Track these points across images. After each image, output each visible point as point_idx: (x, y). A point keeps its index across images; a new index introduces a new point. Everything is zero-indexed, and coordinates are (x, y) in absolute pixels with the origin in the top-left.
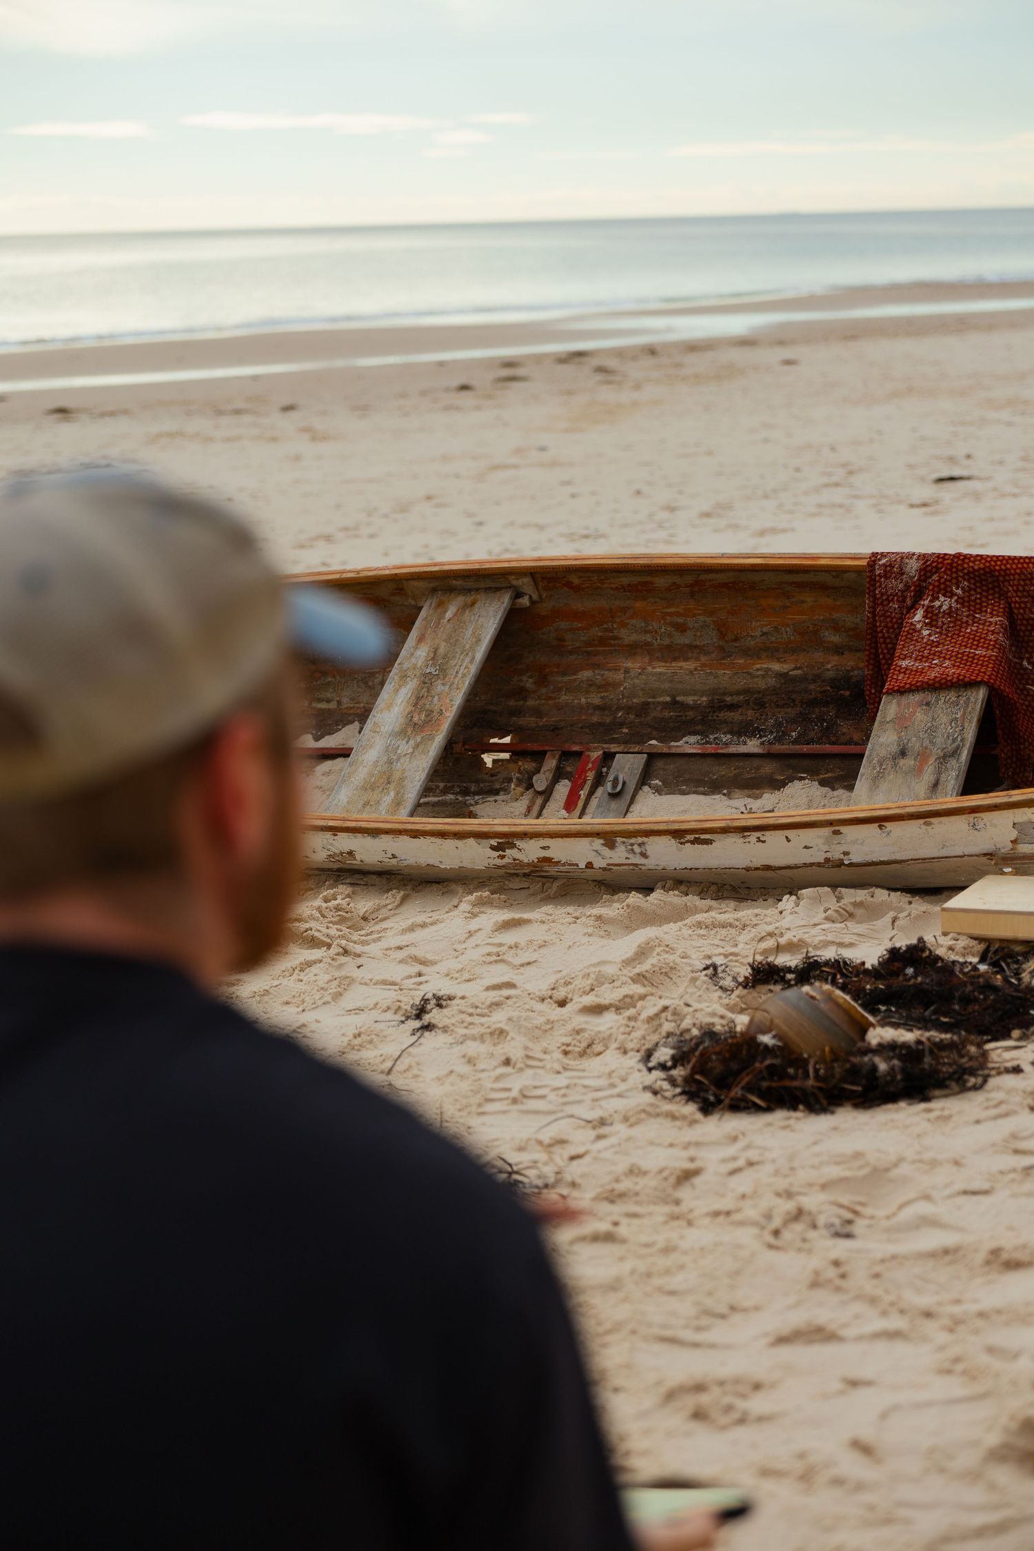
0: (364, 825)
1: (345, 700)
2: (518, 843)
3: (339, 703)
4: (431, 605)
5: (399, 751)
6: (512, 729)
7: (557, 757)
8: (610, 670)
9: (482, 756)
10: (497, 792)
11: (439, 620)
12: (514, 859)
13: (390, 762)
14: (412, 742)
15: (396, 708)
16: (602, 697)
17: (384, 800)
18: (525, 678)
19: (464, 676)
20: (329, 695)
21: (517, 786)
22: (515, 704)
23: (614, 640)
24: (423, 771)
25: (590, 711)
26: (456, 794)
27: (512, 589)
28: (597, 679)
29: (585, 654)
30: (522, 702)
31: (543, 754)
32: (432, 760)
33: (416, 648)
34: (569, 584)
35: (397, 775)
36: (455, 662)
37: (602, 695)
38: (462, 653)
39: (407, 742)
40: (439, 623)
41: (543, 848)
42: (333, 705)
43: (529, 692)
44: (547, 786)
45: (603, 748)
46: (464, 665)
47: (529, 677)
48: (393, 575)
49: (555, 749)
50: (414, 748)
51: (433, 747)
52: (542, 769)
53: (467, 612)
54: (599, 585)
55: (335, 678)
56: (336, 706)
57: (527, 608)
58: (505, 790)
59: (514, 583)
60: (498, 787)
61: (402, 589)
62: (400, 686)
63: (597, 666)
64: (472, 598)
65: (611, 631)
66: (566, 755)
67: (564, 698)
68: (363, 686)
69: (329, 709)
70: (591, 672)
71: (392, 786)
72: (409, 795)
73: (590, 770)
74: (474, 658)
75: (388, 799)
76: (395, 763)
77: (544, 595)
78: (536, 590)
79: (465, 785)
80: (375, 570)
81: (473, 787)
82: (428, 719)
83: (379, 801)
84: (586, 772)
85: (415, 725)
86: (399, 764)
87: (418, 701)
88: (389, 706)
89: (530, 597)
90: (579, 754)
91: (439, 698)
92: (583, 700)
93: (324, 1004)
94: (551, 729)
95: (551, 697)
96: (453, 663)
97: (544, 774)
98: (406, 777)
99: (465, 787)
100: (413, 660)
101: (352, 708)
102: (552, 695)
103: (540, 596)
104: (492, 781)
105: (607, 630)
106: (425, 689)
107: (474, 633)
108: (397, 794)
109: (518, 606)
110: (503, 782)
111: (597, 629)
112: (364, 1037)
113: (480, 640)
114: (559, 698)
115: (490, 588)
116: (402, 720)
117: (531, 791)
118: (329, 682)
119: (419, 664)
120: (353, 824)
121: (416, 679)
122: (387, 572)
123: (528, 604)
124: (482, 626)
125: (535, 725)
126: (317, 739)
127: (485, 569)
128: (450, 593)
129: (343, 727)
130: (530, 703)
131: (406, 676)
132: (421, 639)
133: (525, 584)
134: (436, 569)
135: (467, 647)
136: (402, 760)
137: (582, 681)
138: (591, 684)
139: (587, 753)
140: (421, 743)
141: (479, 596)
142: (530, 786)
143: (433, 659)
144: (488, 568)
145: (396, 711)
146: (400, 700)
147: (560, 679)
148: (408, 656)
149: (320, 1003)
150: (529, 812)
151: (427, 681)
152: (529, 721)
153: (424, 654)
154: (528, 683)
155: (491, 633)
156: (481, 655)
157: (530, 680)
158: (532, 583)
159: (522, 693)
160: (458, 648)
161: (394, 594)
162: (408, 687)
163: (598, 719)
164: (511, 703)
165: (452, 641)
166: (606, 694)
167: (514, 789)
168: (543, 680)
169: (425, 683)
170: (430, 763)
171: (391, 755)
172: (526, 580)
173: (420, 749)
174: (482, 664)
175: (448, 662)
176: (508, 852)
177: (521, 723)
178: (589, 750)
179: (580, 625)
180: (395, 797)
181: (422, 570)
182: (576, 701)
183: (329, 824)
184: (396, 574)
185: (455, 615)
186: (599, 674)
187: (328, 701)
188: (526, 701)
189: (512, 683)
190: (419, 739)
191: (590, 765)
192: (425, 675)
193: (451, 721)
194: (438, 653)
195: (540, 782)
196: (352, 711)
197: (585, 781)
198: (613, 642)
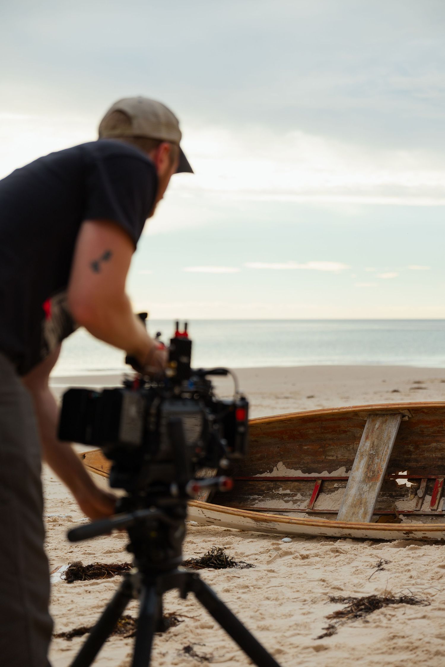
0: (354, 526)
1: (339, 456)
2: (414, 532)
3: (337, 457)
4: (369, 421)
5: (364, 490)
6: (407, 468)
7: (426, 481)
8: (443, 443)
9: (396, 480)
10: (403, 496)
11: (373, 429)
12: (413, 537)
13: (360, 495)
14: (368, 486)
15: (361, 470)
16: (441, 454)
17: (360, 512)
18: (410, 446)
19: (385, 455)
20: (332, 454)
21: (411, 494)
22: (407, 457)
23: (444, 431)
24: (374, 498)
25: (437, 460)
26: (388, 496)
27: (401, 414)
28: (438, 447)
29: (433, 437)
30: (410, 456)
31: (420, 479)
32: (377, 494)
33: (365, 442)
34: (423, 412)
35: (364, 501)
36: (382, 448)
37: (441, 453)
38: (383, 445)
39: (366, 486)
40: (373, 430)
41: (424, 534)
42: (334, 458)
43: (411, 452)
44: (423, 495)
45: (444, 477)
46: (385, 450)
47: (412, 446)
48: (353, 410)
49: (425, 477)
50: (369, 488)
51: (377, 488)
52: (420, 487)
53: (384, 425)
54: (435, 412)
55: (334, 446)
56: (336, 458)
57: (407, 421)
58: (407, 495)
59: (401, 412)
60: (404, 494)
61: (357, 414)
62: (361, 460)
63: (437, 441)
64: (385, 418)
65: (442, 428)
66: (429, 480)
67: (426, 454)
68: (346, 450)
69: (333, 459)
70: (436, 443)
71: (362, 505)
72: (370, 510)
73: (440, 487)
74: (388, 447)
75: (362, 511)
76: (362, 495)
77: (414, 415)
78: (410, 414)
79: (390, 492)
80: (345, 408)
81: (394, 494)
82: (374, 475)
83: (358, 512)
84: (438, 488)
85: (369, 478)
86: (364, 495)
87: (369, 467)
88: (358, 469)
89: (408, 416)
90: (434, 480)
91: (377, 465)
92: (434, 455)
93: (344, 565)
94: (422, 468)
95: (421, 454)
96: (381, 449)
97: (421, 489)
98: (368, 502)
99: (390, 494)
100: (365, 448)
101: (342, 459)
102: (421, 453)
103: (412, 416)
104: (401, 491)
105: (440, 428)
106: (371, 461)
107: (387, 435)
108: (365, 509)
109: (404, 420)
110: (405, 492)
111: (436, 427)
112: (359, 571)
113: (390, 438)
114: (424, 454)
115: (392, 414)
116: (363, 475)
117: (416, 497)
118: (332, 448)
119: (367, 449)
120: (349, 526)
121: (367, 457)
122: (350, 409)
123: (408, 419)
124: (390, 432)
125: (416, 466)
126: (330, 473)
127: (389, 408)
128: (376, 416)
129: (340, 467)
130: (413, 456)
131: (362, 455)
132: (367, 438)
133: (406, 413)
134: (370, 408)
135: (386, 441)
136: (365, 494)
137: (433, 448)
138: (436, 448)
139: (437, 479)
140: (372, 486)
141: (388, 417)
142: (416, 494)
143: (373, 447)
144: (390, 408)
145: (360, 471)
146: (362, 466)
147: (424, 446)
148: (363, 445)
149: (342, 565)
150: (417, 506)
151: (371, 457)
152: (413, 464)
153: (369, 445)
154: (411, 448)
155: (394, 435)
156: (391, 446)
157: (412, 447)
158: (408, 412)
159: (409, 452)
160: (382, 442)
161: (354, 416)
162: (364, 460)
163: (441, 463)
164: (405, 457)
165: (379, 438)
166: (443, 453)
167: (410, 496)
168: (417, 447)
169: (371, 458)
170: (376, 495)
171: (361, 491)
172: (406, 411)
173: (372, 488)
174: (392, 449)
175: (378, 448)
176: (410, 535)
177: (410, 465)
178: (438, 478)
179: (429, 426)
180: (364, 511)
181: (364, 409)
182: (431, 456)
183: (340, 526)
184: (354, 410)
185: (379, 426)
186: (439, 445)
187: (333, 456)
188: (411, 456)
189: (405, 448)
190: (371, 484)
191: (439, 485)
192: (370, 454)
193: (383, 476)
194: (374, 444)
195: (420, 493)
196: (342, 460)
197: (438, 492)
198: (443, 432)
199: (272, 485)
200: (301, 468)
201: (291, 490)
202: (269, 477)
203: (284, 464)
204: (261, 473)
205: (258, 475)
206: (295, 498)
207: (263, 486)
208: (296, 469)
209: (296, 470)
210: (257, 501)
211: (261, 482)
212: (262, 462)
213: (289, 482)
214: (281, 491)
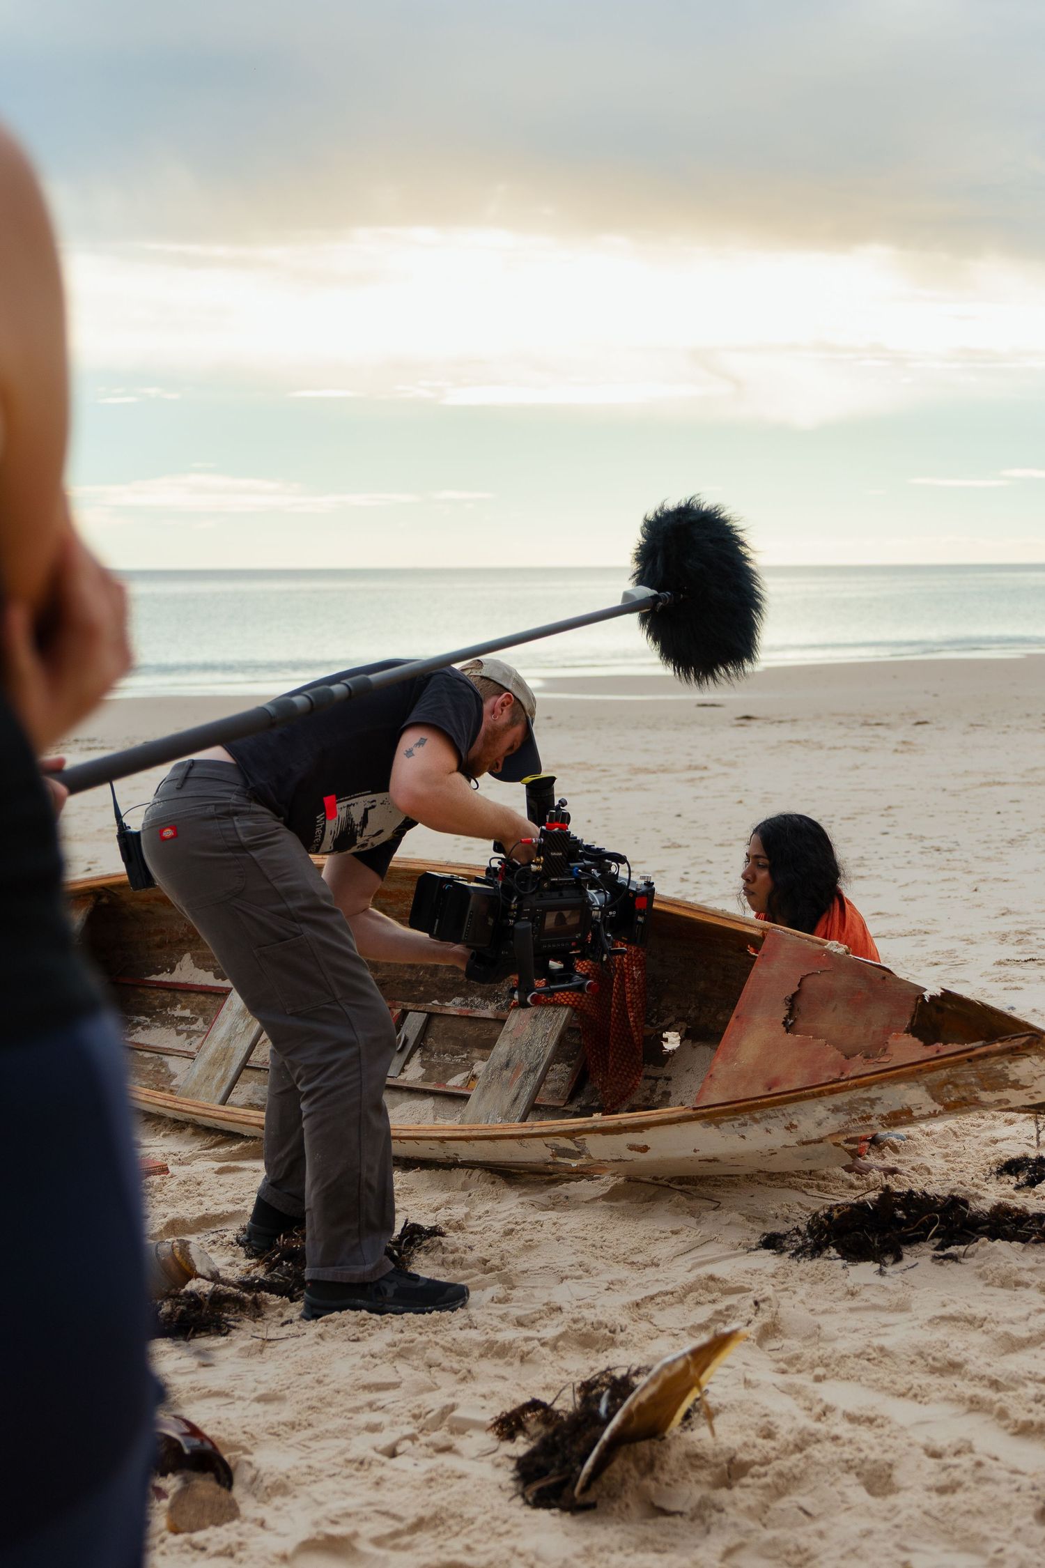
199: (167, 996)
200: (215, 968)
201: (192, 1011)
202: (166, 983)
203: (192, 957)
204: (158, 972)
205: (154, 978)
206: (194, 1027)
207: (157, 998)
208: (207, 969)
209: (207, 971)
210: (139, 1028)
211: (155, 991)
212: (162, 951)
213: (193, 995)
214: (178, 1012)
